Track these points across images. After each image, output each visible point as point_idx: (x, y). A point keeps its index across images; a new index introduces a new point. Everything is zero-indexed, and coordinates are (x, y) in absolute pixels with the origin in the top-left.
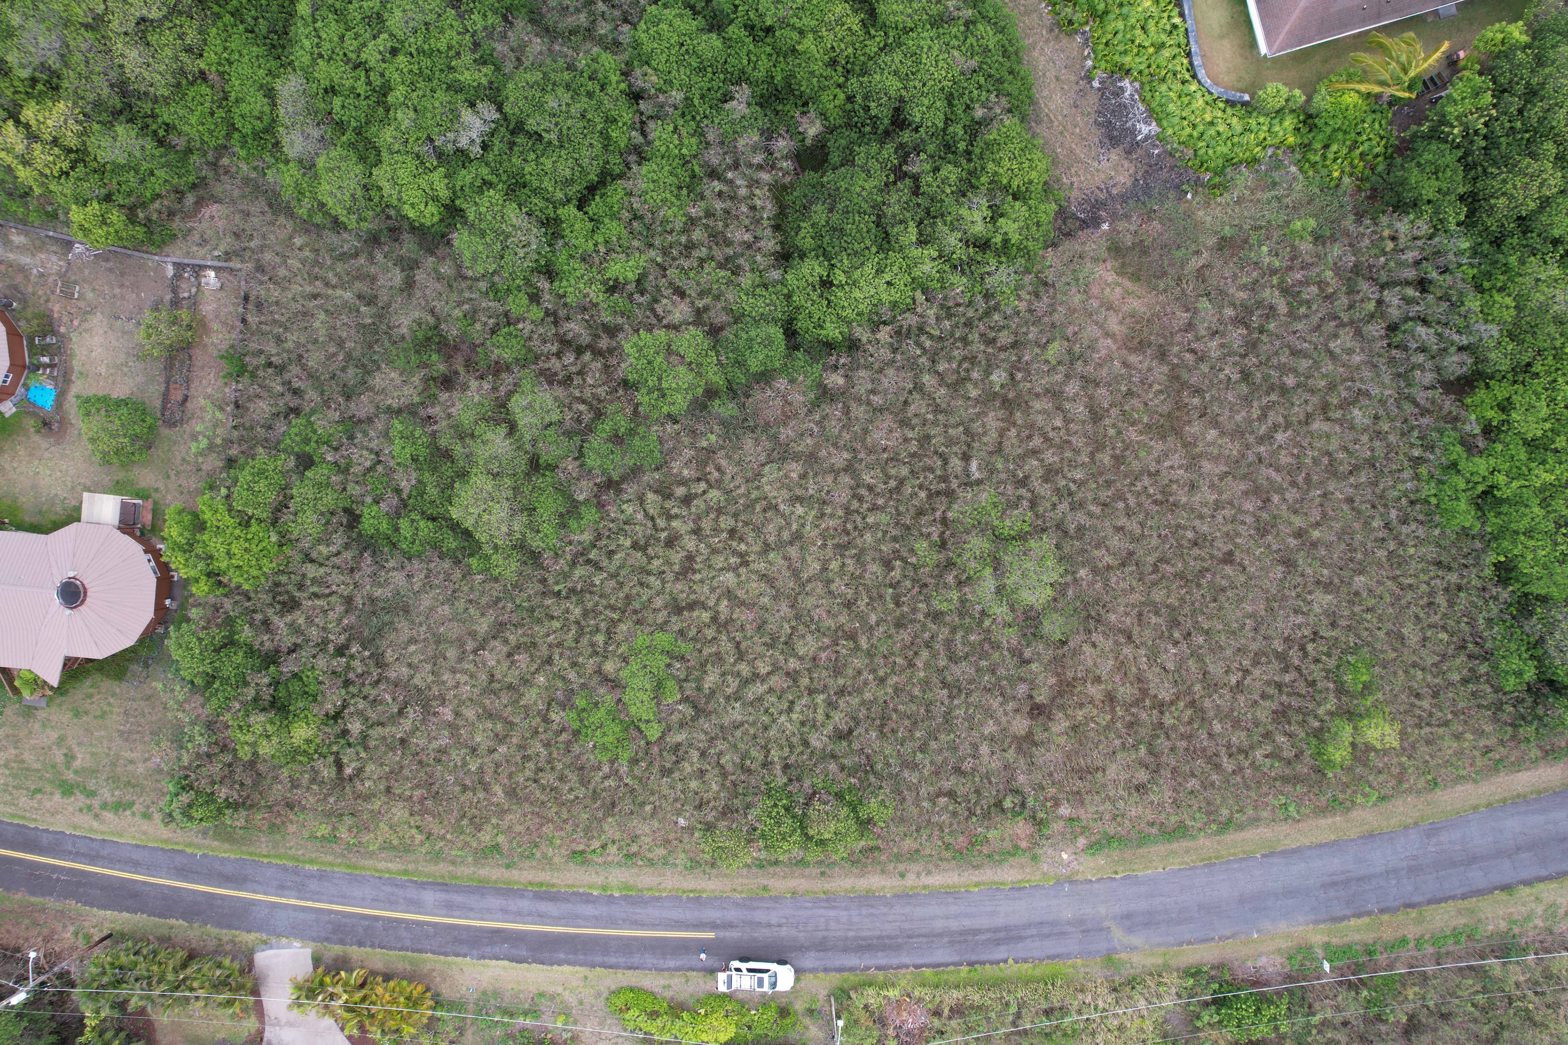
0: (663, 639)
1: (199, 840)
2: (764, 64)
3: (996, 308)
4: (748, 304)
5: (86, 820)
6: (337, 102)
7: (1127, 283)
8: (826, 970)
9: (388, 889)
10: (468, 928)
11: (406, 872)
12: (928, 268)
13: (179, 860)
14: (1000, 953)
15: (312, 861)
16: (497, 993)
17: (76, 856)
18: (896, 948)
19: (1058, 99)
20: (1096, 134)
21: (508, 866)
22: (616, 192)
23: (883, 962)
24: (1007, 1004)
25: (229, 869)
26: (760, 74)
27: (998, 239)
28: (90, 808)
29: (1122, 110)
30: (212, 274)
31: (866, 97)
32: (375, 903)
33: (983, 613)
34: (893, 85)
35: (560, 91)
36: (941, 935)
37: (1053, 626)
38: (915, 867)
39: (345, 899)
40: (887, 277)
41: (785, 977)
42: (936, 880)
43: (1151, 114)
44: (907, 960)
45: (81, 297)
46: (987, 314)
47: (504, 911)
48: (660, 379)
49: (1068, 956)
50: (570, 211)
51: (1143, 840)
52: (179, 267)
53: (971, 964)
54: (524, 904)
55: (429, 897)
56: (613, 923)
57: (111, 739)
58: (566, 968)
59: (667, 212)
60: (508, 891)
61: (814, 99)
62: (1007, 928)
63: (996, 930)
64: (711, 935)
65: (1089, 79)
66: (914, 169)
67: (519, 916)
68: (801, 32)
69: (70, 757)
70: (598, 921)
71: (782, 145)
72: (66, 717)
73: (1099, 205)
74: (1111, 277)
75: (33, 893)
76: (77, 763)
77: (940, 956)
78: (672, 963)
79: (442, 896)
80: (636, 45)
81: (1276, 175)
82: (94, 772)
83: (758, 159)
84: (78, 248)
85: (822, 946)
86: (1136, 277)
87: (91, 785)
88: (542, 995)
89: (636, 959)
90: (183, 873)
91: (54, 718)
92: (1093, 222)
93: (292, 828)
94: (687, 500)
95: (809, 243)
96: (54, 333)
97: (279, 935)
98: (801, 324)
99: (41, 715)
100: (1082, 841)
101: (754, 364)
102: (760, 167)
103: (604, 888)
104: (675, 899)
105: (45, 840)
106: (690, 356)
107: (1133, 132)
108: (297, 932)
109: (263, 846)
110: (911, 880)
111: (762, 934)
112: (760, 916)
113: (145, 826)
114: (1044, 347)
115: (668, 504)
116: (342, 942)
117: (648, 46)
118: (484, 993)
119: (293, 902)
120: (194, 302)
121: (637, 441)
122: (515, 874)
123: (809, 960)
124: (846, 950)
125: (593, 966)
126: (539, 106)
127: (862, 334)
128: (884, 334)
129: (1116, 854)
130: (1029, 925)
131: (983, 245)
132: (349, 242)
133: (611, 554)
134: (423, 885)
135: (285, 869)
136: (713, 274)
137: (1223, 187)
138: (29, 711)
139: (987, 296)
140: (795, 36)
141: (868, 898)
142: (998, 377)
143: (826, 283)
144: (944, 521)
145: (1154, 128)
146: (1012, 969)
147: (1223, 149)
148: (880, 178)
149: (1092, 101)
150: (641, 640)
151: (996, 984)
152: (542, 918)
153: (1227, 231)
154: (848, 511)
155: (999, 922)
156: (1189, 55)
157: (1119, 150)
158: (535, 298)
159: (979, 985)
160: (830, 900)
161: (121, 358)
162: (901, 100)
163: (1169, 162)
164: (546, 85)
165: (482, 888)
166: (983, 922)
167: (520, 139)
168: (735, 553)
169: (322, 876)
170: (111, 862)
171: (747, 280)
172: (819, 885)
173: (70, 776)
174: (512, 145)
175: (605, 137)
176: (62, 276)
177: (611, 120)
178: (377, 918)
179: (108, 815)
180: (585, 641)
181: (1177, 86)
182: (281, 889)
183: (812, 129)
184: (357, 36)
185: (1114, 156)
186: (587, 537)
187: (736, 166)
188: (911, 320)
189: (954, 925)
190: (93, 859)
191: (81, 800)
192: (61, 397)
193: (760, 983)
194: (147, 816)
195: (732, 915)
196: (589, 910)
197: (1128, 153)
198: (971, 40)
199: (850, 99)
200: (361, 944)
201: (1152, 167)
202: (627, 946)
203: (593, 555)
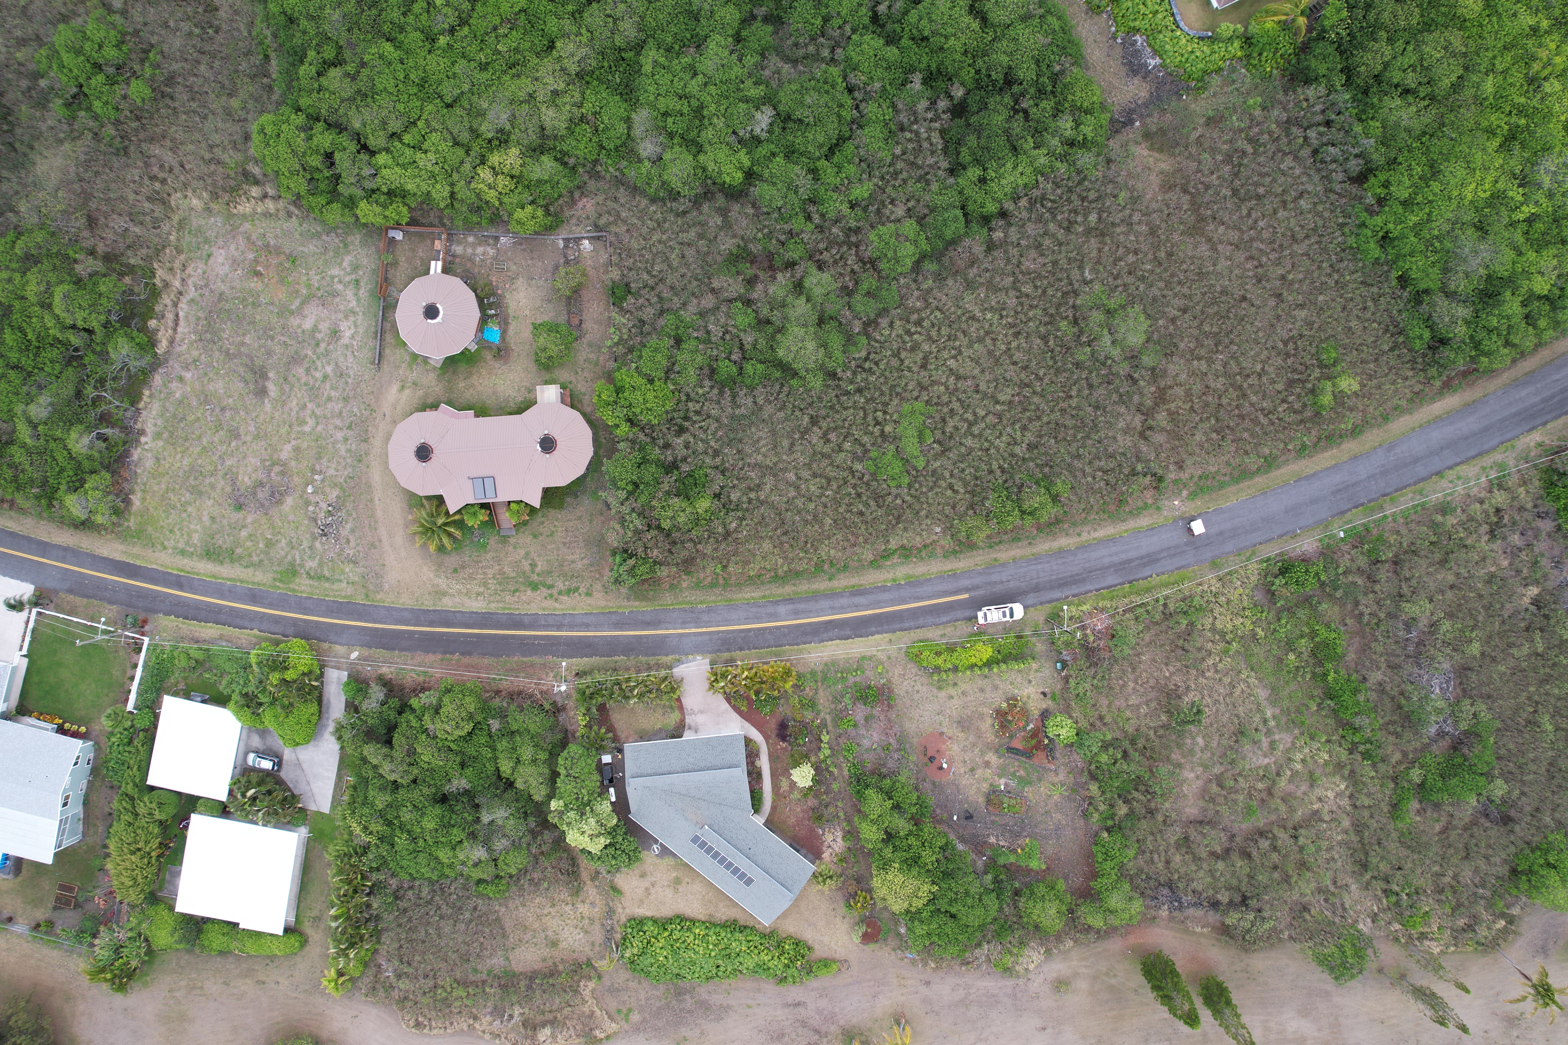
0: (919, 405)
1: (626, 603)
2: (925, 59)
3: (1085, 178)
4: (939, 200)
5: (549, 603)
6: (670, 120)
7: (1156, 155)
8: (1041, 604)
9: (754, 610)
10: (810, 624)
11: (764, 597)
12: (1042, 160)
13: (614, 618)
14: (1147, 572)
15: (701, 602)
16: (834, 663)
17: (546, 627)
18: (1083, 581)
19: (1097, 53)
20: (1123, 71)
21: (830, 579)
22: (849, 148)
23: (1076, 591)
24: (1157, 601)
25: (648, 618)
26: (923, 66)
27: (1081, 138)
28: (551, 596)
29: (1137, 53)
30: (586, 242)
31: (988, 69)
32: (747, 620)
33: (1106, 358)
34: (1005, 59)
35: (812, 92)
36: (1108, 567)
37: (1147, 360)
38: (1086, 528)
39: (727, 622)
40: (1020, 169)
41: (1019, 611)
42: (1100, 533)
43: (1155, 53)
44: (1090, 587)
45: (508, 270)
46: (1080, 183)
47: (832, 608)
48: (895, 252)
49: (1188, 566)
50: (822, 163)
51: (1221, 486)
52: (567, 241)
53: (1130, 582)
54: (845, 601)
55: (782, 609)
56: (903, 601)
57: (558, 549)
58: (877, 637)
59: (881, 154)
60: (833, 595)
61: (956, 75)
62: (1148, 555)
63: (1142, 557)
64: (966, 596)
65: (1114, 38)
66: (1024, 105)
67: (842, 609)
68: (946, 37)
69: (533, 565)
70: (893, 602)
71: (943, 104)
72: (529, 539)
73: (1131, 111)
74: (1145, 153)
75: (525, 656)
76: (539, 569)
77: (1111, 580)
78: (944, 619)
79: (790, 607)
80: (848, 59)
81: (1234, 76)
82: (549, 573)
83: (930, 115)
84: (503, 240)
85: (1036, 589)
86: (1160, 150)
87: (549, 581)
88: (864, 657)
89: (921, 621)
90: (618, 625)
91: (521, 541)
92: (1131, 122)
93: (685, 585)
94: (918, 323)
95: (968, 159)
96: (494, 294)
97: (687, 654)
98: (970, 208)
99: (512, 540)
100: (1185, 493)
101: (949, 234)
102: (931, 120)
103: (894, 580)
104: (941, 577)
105: (526, 620)
106: (912, 236)
107: (1146, 65)
108: (699, 649)
109: (668, 599)
110: (1085, 537)
111: (998, 589)
112: (995, 578)
113: (589, 601)
114: (1115, 197)
115: (908, 326)
116: (729, 650)
117: (856, 58)
118: (826, 664)
119: (693, 630)
120: (577, 261)
121: (884, 293)
122: (835, 583)
123: (1031, 599)
124: (1052, 588)
125: (894, 631)
126: (802, 104)
127: (1009, 206)
128: (1023, 202)
129: (1207, 497)
130: (1162, 551)
131: (1071, 143)
132: (682, 205)
133: (877, 364)
134: (777, 603)
135: (684, 610)
136: (913, 187)
137: (1204, 88)
138: (504, 540)
139: (1079, 172)
140: (943, 40)
141: (1061, 553)
142: (1093, 218)
143: (983, 180)
144: (1074, 307)
145: (1158, 60)
146: (1155, 580)
147: (1201, 66)
148: (1005, 113)
149: (1118, 50)
150: (906, 407)
151: (1148, 590)
152: (857, 607)
153: (1210, 113)
154: (1016, 313)
155: (1143, 552)
156: (1173, 15)
157: (1139, 77)
158: (809, 218)
159: (1137, 593)
160: (1036, 558)
161: (539, 303)
162: (1010, 68)
163: (1170, 79)
164: (803, 91)
165: (815, 596)
166: (1133, 554)
167: (791, 125)
168: (954, 348)
169: (709, 610)
170: (571, 627)
171: (935, 187)
172: (1029, 551)
173: (535, 578)
174: (784, 129)
175: (839, 116)
176: (495, 258)
177: (841, 106)
178: (749, 630)
179: (565, 598)
180: (870, 418)
181: (1169, 34)
182: (684, 624)
183: (958, 92)
184: (681, 79)
185: (1136, 81)
186: (863, 354)
187: (916, 121)
188: (1036, 193)
189: (1116, 559)
190: (559, 627)
191: (544, 592)
192: (504, 333)
193: (1004, 615)
194: (589, 594)
195: (977, 580)
196: (887, 596)
197: (1144, 78)
198: (1045, 27)
199: (978, 72)
200: (741, 649)
201: (1160, 84)
202: (914, 614)
203: (867, 365)
